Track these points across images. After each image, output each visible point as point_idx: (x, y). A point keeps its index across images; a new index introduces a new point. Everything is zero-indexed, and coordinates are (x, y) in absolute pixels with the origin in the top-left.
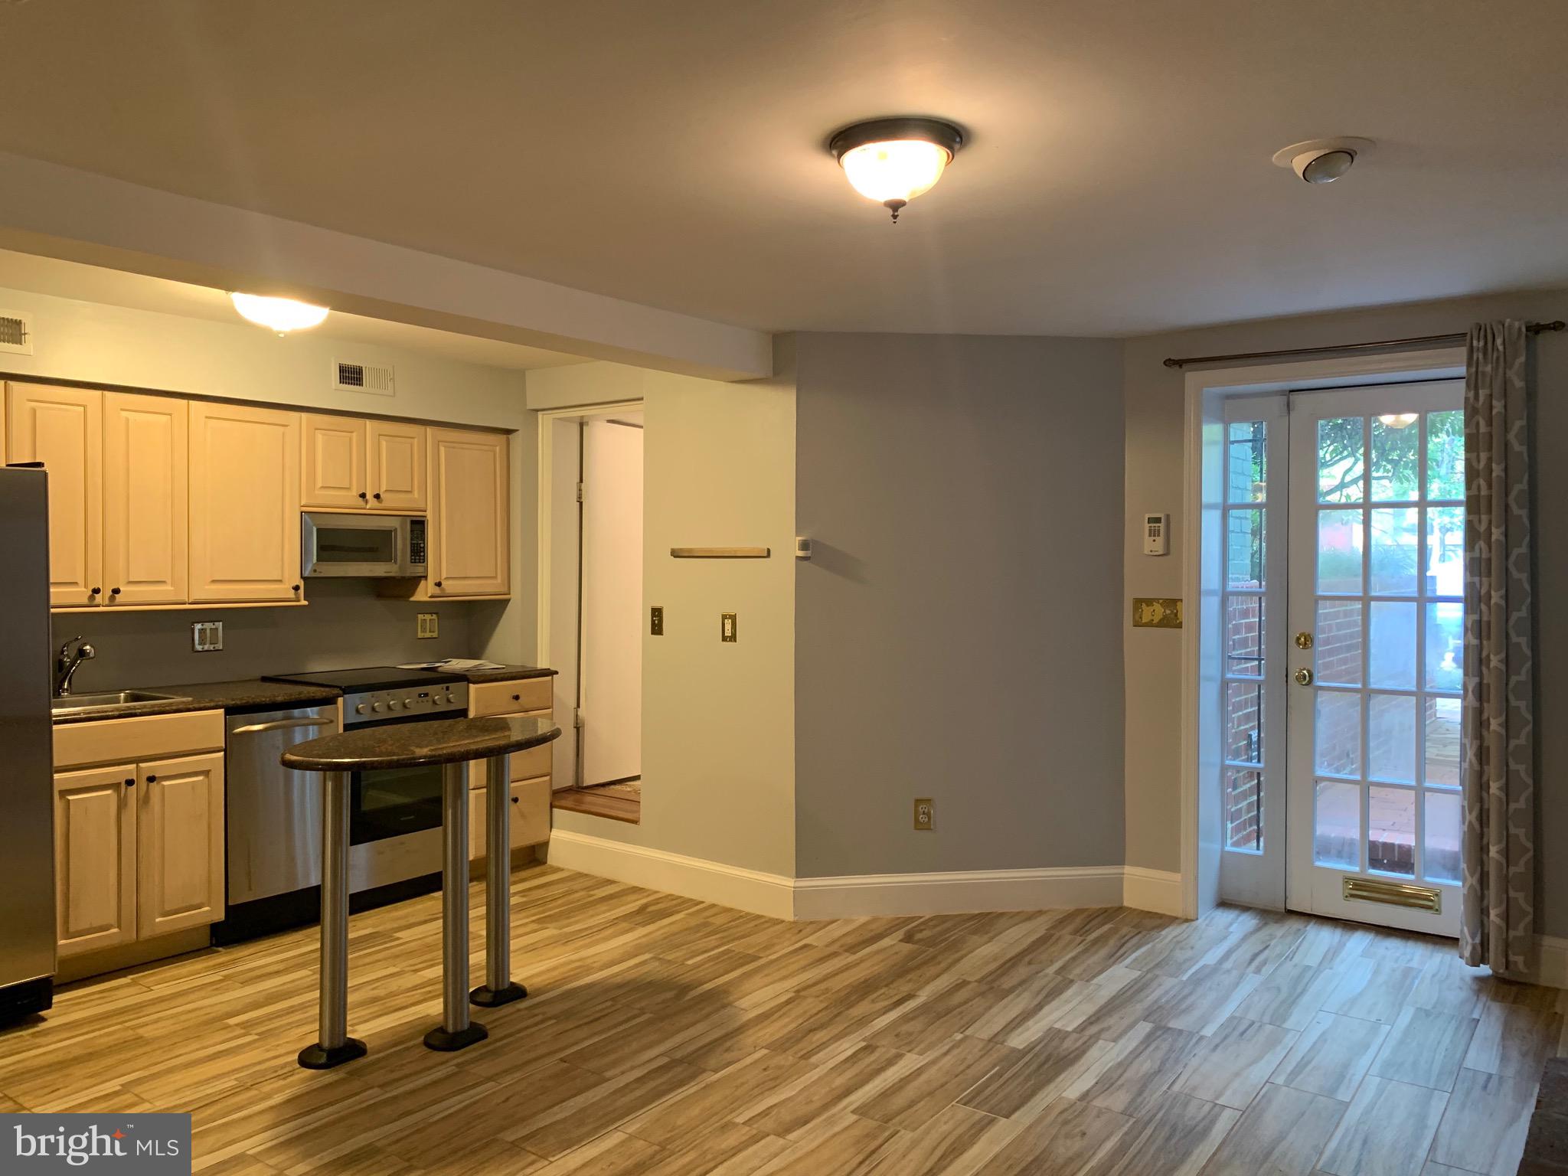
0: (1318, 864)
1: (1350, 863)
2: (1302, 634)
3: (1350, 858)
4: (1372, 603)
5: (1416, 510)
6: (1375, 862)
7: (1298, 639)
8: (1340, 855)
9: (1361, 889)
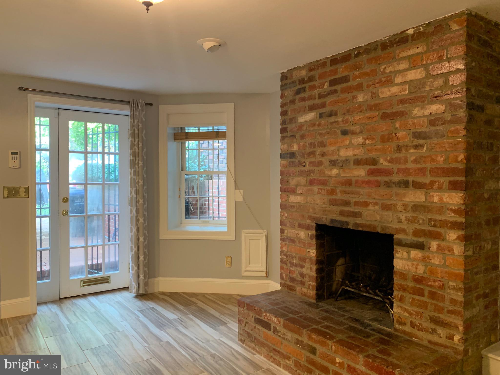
0: (71, 278)
1: (82, 275)
2: (65, 197)
3: (82, 273)
4: (88, 186)
5: (101, 155)
6: (90, 273)
7: (64, 199)
8: (78, 273)
9: (87, 282)
